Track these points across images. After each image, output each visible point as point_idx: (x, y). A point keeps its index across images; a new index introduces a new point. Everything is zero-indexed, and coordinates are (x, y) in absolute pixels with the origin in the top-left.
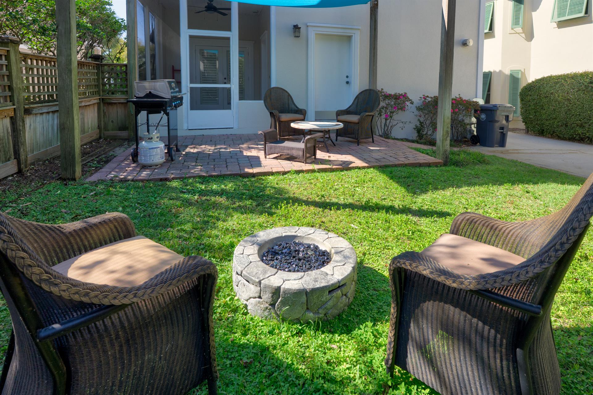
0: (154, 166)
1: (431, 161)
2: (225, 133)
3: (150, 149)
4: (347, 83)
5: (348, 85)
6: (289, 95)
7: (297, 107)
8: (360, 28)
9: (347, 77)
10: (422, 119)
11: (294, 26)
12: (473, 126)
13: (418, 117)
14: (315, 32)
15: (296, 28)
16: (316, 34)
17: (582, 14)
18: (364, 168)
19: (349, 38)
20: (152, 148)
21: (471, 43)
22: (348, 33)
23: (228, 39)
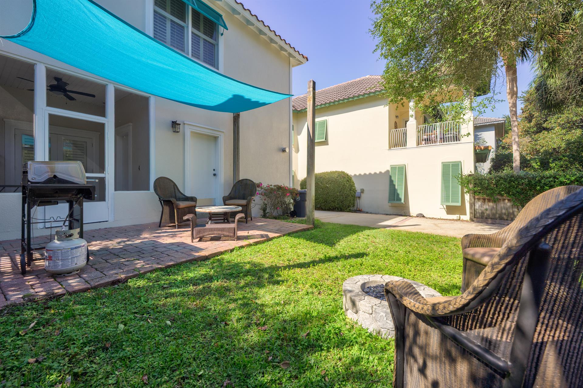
0: (74, 271)
1: (305, 228)
2: (98, 228)
3: (72, 249)
4: (215, 175)
5: (215, 177)
6: (175, 185)
7: (184, 195)
8: (224, 131)
9: (214, 170)
10: (266, 202)
11: (173, 122)
12: (291, 205)
13: (264, 201)
14: (191, 130)
15: (174, 124)
16: (192, 132)
17: (324, 140)
18: (278, 237)
19: (216, 138)
20: (76, 248)
21: (287, 150)
22: (216, 134)
23: (102, 125)
